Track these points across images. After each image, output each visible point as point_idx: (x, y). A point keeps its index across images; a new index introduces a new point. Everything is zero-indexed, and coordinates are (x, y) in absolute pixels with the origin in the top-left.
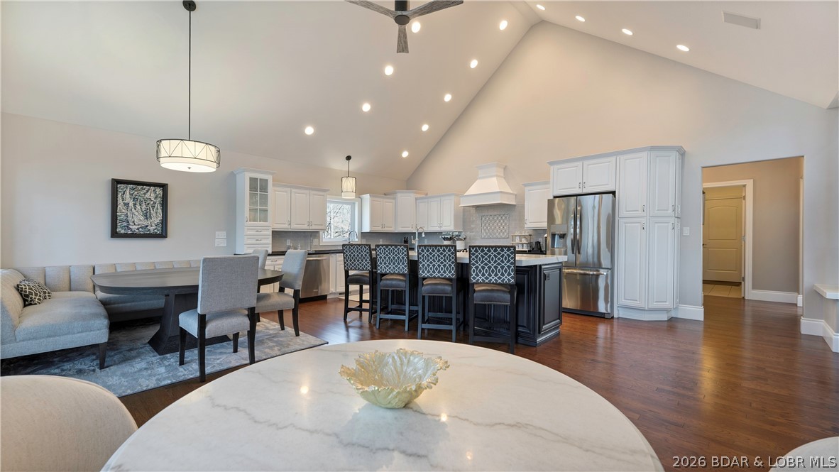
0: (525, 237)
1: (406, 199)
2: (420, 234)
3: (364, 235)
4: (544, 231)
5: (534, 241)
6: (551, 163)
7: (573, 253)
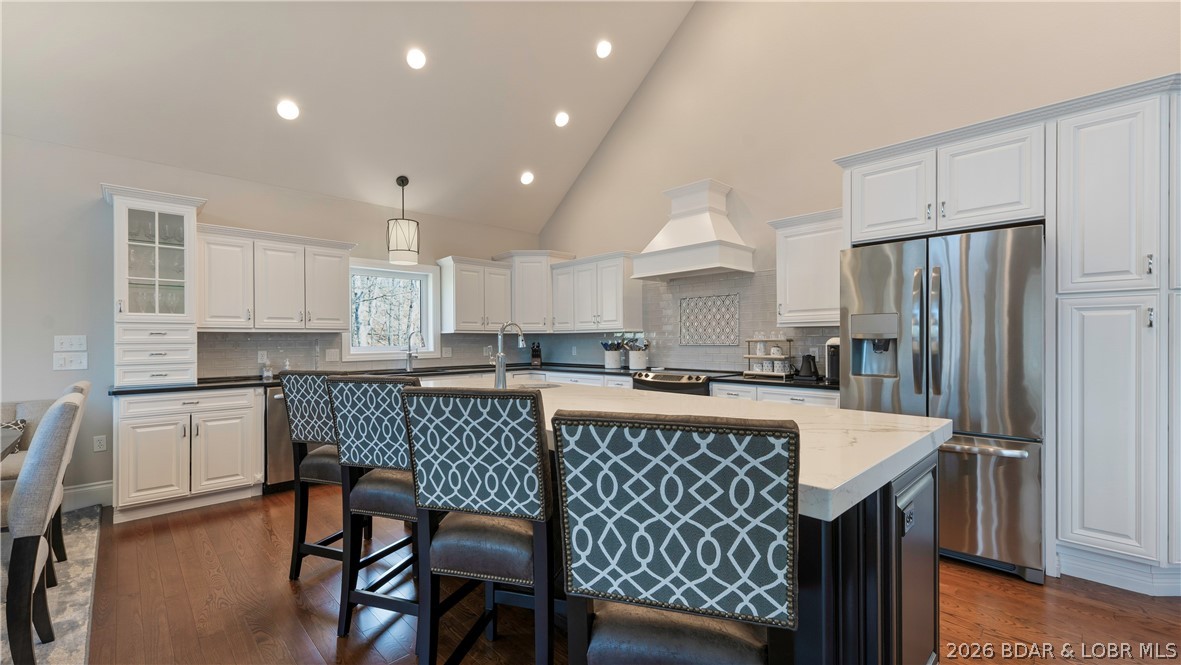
0: (776, 343)
1: (532, 266)
2: (510, 339)
3: (446, 339)
4: (830, 331)
5: (799, 353)
6: (845, 163)
7: (919, 390)
